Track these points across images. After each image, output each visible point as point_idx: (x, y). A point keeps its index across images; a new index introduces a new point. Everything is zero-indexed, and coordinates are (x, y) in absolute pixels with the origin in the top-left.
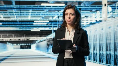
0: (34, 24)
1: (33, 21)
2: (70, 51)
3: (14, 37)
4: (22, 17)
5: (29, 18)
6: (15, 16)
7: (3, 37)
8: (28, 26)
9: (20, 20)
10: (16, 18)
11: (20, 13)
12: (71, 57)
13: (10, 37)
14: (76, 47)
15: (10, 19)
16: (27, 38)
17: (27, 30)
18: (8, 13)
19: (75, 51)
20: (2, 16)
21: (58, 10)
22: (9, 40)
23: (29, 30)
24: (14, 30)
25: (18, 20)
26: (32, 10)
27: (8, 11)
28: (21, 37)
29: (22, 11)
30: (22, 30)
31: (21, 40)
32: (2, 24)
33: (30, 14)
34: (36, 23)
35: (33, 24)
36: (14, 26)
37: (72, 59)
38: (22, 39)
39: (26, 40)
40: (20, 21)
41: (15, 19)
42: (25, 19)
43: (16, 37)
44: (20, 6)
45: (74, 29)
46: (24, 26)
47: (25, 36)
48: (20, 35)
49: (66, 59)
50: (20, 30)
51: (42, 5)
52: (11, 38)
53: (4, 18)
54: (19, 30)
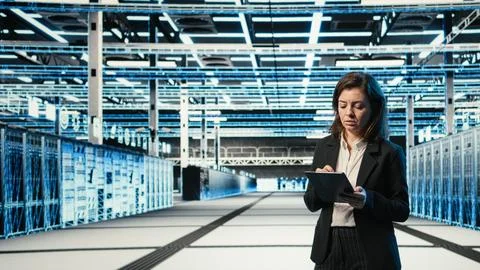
0: (315, 118)
1: (313, 112)
2: (348, 204)
3: (260, 155)
4: (281, 100)
5: (302, 103)
6: (264, 97)
7: (229, 155)
8: (299, 124)
9: (277, 108)
10: (265, 104)
11: (275, 90)
12: (351, 223)
13: (249, 155)
14: (364, 193)
15: (249, 105)
16: (296, 158)
17: (297, 135)
18: (243, 91)
19: (360, 206)
20: (227, 98)
21: (383, 78)
22: (245, 164)
23: (301, 135)
24: (260, 135)
25: (271, 107)
26: (311, 80)
27: (243, 83)
28: (280, 156)
29: (280, 84)
30: (280, 135)
31: (280, 164)
32: (229, 120)
33: (304, 91)
34: (320, 115)
35: (312, 120)
36: (259, 124)
37: (353, 228)
38: (283, 160)
39: (291, 164)
40: (275, 112)
41: (264, 106)
42: (290, 106)
43: (266, 156)
44: (276, 70)
45: (364, 141)
46: (288, 124)
47: (289, 153)
48: (275, 150)
49: (336, 227)
50: (276, 135)
51: (339, 64)
52: (251, 159)
53: (232, 102)
54: (272, 135)
